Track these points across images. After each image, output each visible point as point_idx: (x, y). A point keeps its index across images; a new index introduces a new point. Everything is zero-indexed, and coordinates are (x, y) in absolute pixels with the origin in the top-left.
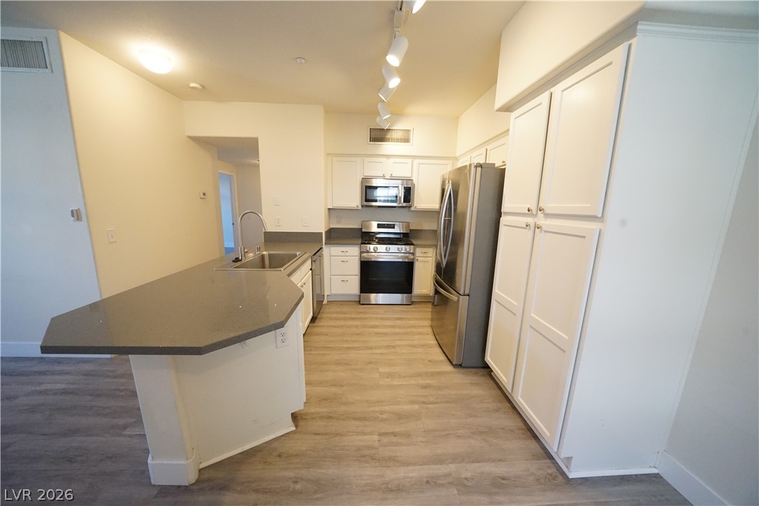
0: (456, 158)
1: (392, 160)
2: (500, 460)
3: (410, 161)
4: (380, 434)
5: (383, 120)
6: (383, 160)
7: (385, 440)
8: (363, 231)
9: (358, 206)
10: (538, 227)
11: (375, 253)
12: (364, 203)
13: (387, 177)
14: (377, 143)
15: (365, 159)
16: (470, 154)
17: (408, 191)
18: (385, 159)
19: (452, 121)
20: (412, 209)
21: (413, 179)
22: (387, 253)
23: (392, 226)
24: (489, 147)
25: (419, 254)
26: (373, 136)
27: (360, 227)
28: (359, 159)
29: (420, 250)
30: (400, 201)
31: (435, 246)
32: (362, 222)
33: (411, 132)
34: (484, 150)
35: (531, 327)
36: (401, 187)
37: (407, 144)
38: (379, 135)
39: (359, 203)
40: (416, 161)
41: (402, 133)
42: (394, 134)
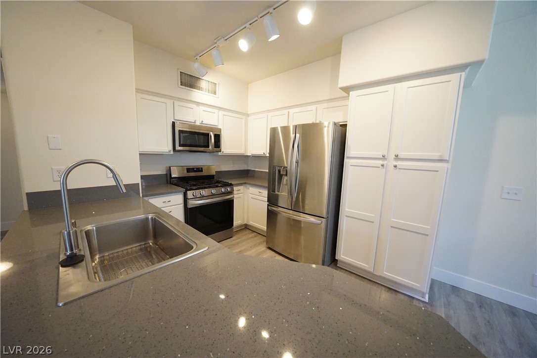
0: (248, 114)
1: (202, 108)
3: (216, 111)
5: (194, 68)
6: (194, 106)
8: (173, 176)
9: (170, 151)
10: (395, 166)
11: (202, 197)
12: (178, 148)
13: (198, 123)
14: (187, 88)
15: (175, 102)
16: (266, 114)
17: (218, 137)
18: (195, 106)
19: (244, 85)
20: (220, 153)
21: (220, 127)
22: (213, 195)
23: (200, 170)
24: (292, 111)
25: (235, 192)
26: (183, 81)
27: (165, 173)
28: (169, 102)
29: (235, 188)
30: (212, 146)
31: (245, 183)
32: (170, 167)
33: (217, 85)
34: (286, 112)
35: (391, 227)
36: (212, 134)
37: (214, 95)
38: (189, 81)
39: (171, 147)
40: (221, 113)
41: (210, 85)
42: (203, 84)
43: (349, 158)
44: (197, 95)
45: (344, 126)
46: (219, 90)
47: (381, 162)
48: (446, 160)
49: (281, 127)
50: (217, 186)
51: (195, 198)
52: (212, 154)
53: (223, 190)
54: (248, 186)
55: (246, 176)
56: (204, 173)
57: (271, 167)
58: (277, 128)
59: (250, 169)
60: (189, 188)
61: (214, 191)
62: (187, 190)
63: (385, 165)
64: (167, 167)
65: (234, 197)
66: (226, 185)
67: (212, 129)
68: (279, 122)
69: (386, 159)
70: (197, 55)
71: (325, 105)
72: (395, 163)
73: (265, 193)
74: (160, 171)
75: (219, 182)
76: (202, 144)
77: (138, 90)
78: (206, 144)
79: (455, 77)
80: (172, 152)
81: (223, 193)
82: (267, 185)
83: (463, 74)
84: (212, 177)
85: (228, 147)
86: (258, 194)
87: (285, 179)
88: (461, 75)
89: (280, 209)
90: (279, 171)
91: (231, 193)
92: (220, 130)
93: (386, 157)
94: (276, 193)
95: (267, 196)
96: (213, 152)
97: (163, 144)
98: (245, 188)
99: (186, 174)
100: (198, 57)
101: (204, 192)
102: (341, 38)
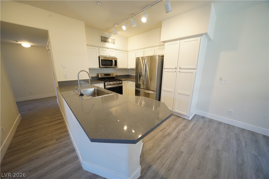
0: (128, 51)
1: (109, 50)
2: (181, 123)
3: (115, 51)
4: (161, 131)
5: (106, 34)
7: (163, 131)
8: (99, 77)
9: (98, 68)
10: (179, 72)
11: (111, 85)
12: (101, 66)
13: (108, 56)
14: (104, 42)
15: (99, 48)
16: (135, 51)
17: (116, 62)
18: (107, 49)
19: (126, 39)
20: (117, 68)
21: (116, 57)
22: (114, 84)
23: (109, 75)
24: (145, 50)
25: (123, 83)
26: (102, 40)
27: (96, 76)
28: (97, 48)
29: (123, 82)
30: (114, 65)
31: (127, 80)
32: (98, 74)
33: (115, 40)
34: (143, 50)
35: (178, 94)
36: (114, 60)
37: (114, 44)
38: (104, 40)
39: (98, 66)
40: (117, 51)
41: (112, 40)
42: (110, 40)
43: (164, 69)
44: (107, 45)
45: (163, 56)
46: (116, 42)
47: (175, 70)
48: (195, 69)
49: (141, 57)
50: (116, 81)
51: (108, 85)
52: (113, 68)
53: (118, 82)
54: (128, 81)
55: (128, 77)
56: (111, 76)
57: (137, 73)
58: (140, 57)
59: (129, 74)
60: (106, 81)
61: (115, 82)
62: (105, 82)
63: (176, 71)
64: (97, 74)
65: (122, 85)
66: (119, 80)
67: (114, 58)
68: (140, 55)
69: (177, 69)
70: (107, 29)
71: (158, 48)
72: (179, 70)
73: (134, 83)
74: (95, 75)
75: (117, 79)
76: (110, 64)
77: (87, 45)
78: (111, 64)
79: (199, 38)
80: (99, 68)
81: (119, 84)
82: (135, 80)
83: (202, 37)
84: (114, 77)
85: (120, 65)
86: (132, 84)
87: (141, 78)
88: (201, 38)
89: (141, 89)
90: (139, 74)
91: (121, 83)
92: (117, 58)
93: (177, 68)
94: (138, 83)
95: (135, 85)
96: (114, 68)
97: (96, 65)
98: (127, 82)
99: (104, 76)
100: (107, 30)
101: (111, 83)
102: (162, 22)
